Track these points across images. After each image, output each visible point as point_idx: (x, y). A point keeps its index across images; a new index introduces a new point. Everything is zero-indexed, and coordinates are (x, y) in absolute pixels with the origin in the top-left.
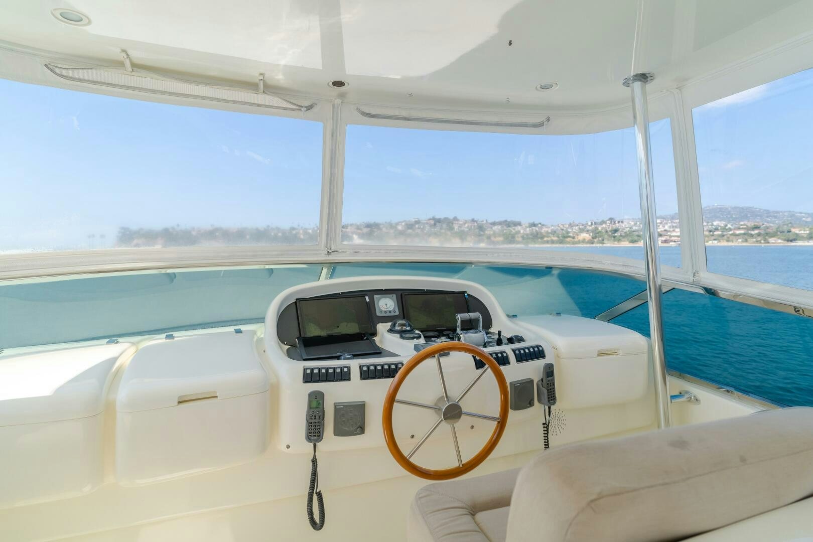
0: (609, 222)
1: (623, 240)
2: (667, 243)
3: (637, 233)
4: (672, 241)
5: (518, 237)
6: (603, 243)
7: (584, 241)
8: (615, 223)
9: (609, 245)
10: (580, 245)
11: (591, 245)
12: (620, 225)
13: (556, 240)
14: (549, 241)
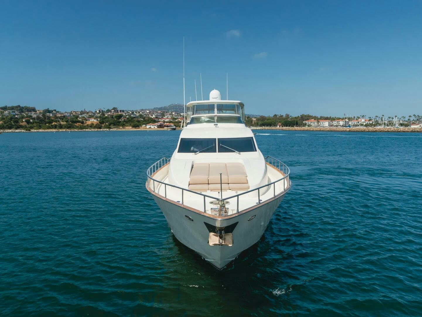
0: (113, 111)
1: (126, 125)
2: (162, 127)
3: (136, 119)
4: (165, 126)
5: (23, 122)
6: (110, 128)
7: (92, 126)
8: (117, 111)
9: (115, 129)
10: (88, 130)
11: (99, 130)
12: (122, 113)
13: (64, 125)
14: (57, 125)
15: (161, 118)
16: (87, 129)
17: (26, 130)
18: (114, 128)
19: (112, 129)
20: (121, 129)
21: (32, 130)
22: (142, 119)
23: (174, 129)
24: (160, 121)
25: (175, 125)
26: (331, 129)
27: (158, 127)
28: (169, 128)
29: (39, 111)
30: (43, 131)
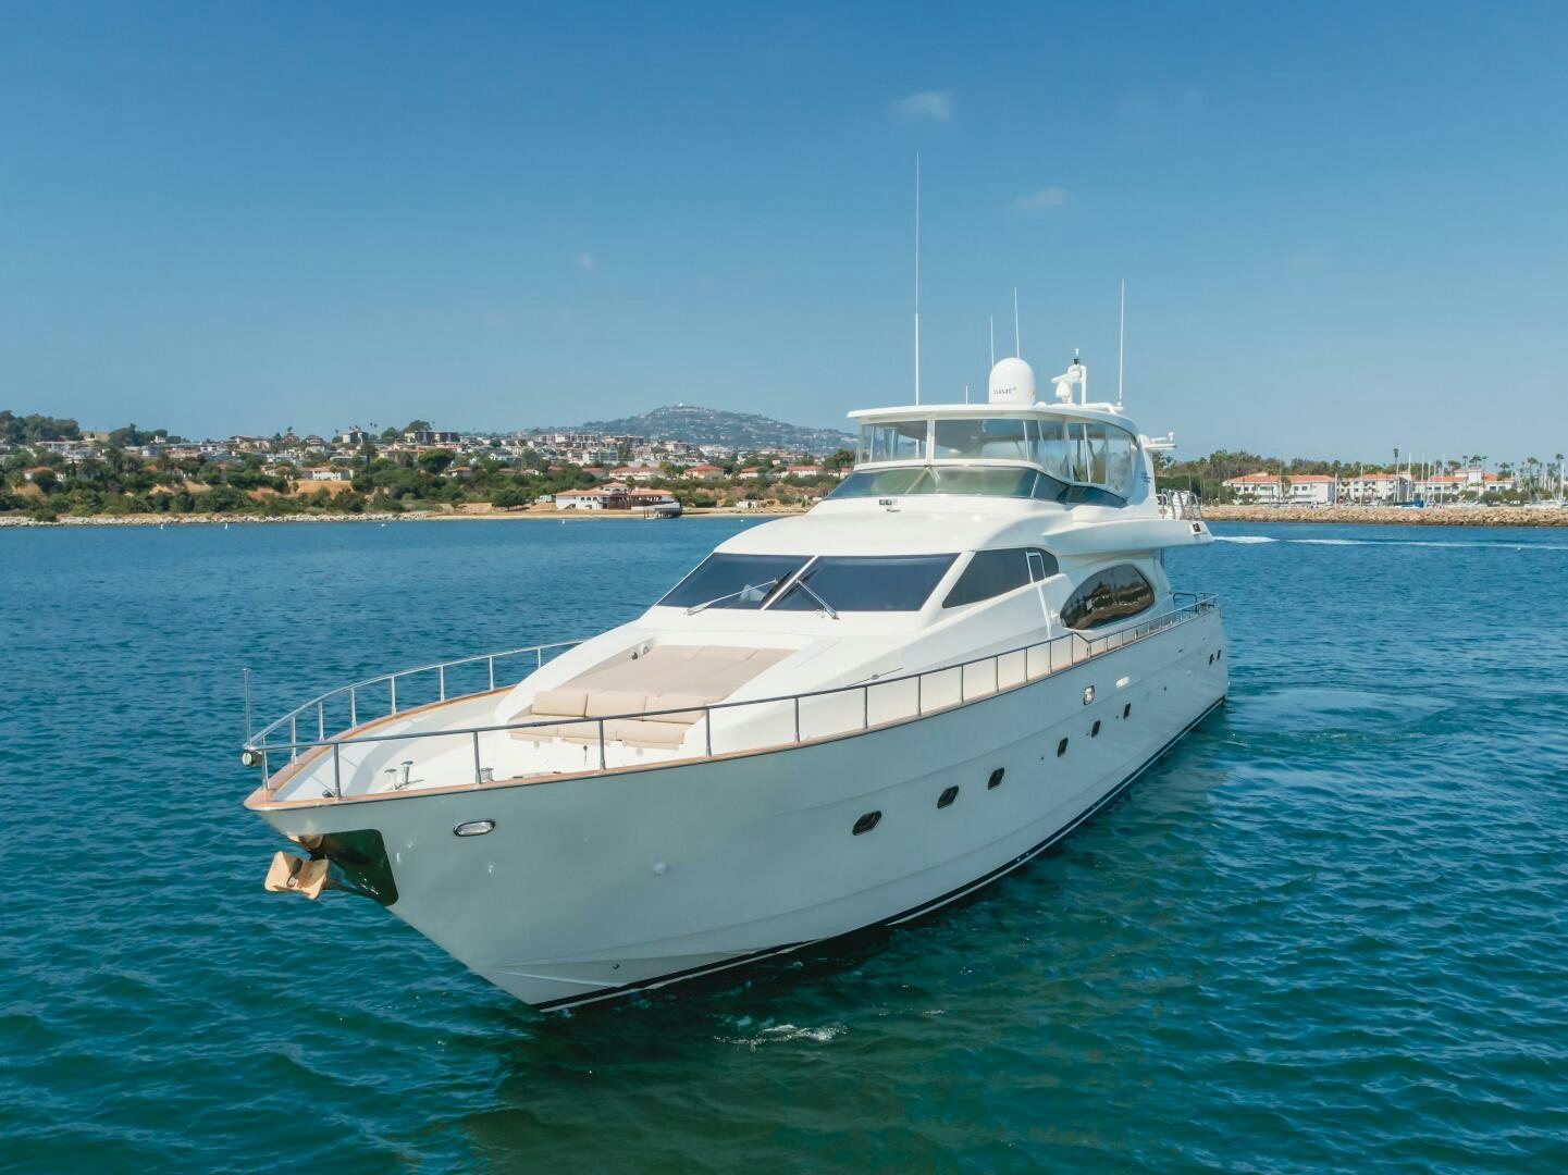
0: (413, 435)
1: (470, 495)
2: (622, 507)
3: (509, 472)
4: (636, 501)
5: (22, 482)
6: (401, 509)
7: (320, 501)
8: (431, 436)
9: (421, 515)
10: (307, 517)
11: (352, 517)
12: (449, 445)
13: (201, 495)
14: (171, 498)
15: (617, 467)
16: (303, 512)
17: (39, 519)
18: (417, 509)
19: (405, 515)
20: (448, 514)
21: (66, 519)
22: (537, 473)
23: (676, 514)
24: (611, 481)
25: (678, 499)
26: (1344, 514)
27: (605, 506)
28: (652, 508)
29: (92, 436)
30: (112, 520)
